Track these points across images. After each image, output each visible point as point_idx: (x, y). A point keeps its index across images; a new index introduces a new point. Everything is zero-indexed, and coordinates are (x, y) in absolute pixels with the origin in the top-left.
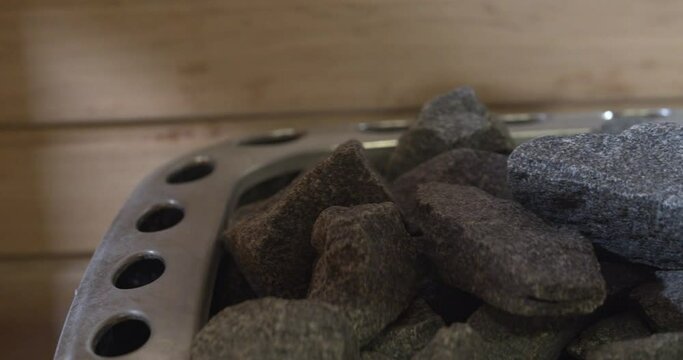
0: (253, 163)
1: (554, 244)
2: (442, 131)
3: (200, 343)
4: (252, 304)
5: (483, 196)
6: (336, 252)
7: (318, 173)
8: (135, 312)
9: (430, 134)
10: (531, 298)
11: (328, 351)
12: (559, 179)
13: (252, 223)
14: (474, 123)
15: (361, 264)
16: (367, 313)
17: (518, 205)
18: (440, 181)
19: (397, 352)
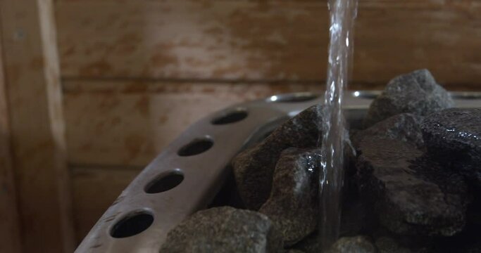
8: (147, 209)
10: (404, 221)
16: (295, 222)
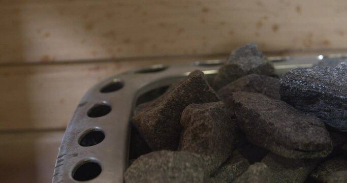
0: (143, 82)
1: (306, 122)
2: (242, 65)
3: (129, 174)
4: (155, 154)
5: (265, 98)
6: (196, 127)
7: (183, 87)
8: (93, 158)
9: (236, 67)
10: (298, 150)
11: (197, 177)
12: (307, 89)
13: (149, 113)
14: (257, 61)
15: (210, 133)
16: (213, 158)
17: (285, 103)
18: (242, 91)
19: (226, 178)
